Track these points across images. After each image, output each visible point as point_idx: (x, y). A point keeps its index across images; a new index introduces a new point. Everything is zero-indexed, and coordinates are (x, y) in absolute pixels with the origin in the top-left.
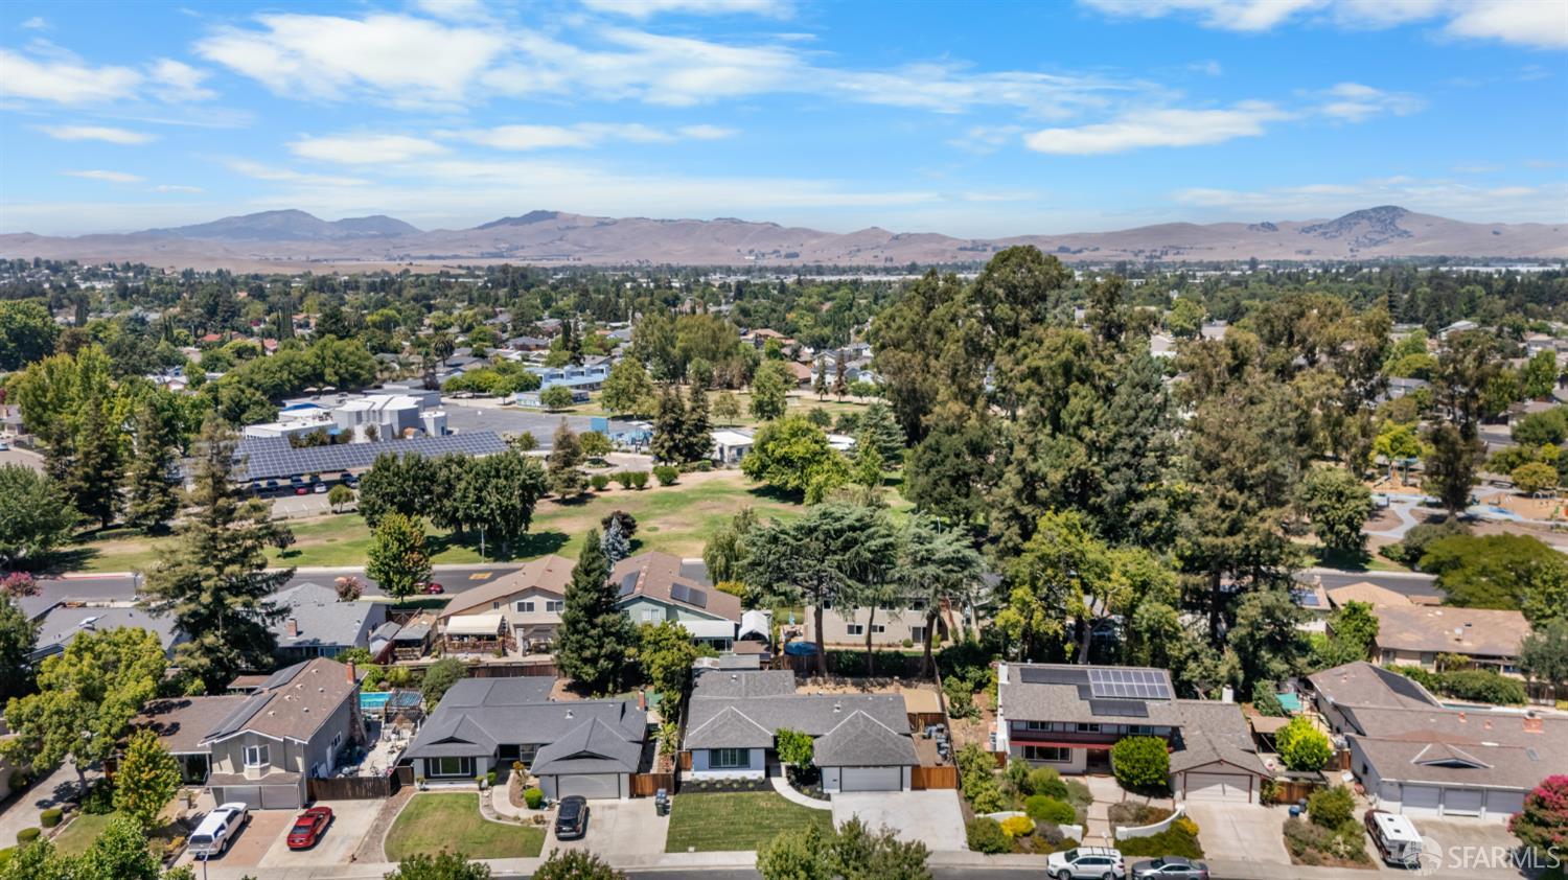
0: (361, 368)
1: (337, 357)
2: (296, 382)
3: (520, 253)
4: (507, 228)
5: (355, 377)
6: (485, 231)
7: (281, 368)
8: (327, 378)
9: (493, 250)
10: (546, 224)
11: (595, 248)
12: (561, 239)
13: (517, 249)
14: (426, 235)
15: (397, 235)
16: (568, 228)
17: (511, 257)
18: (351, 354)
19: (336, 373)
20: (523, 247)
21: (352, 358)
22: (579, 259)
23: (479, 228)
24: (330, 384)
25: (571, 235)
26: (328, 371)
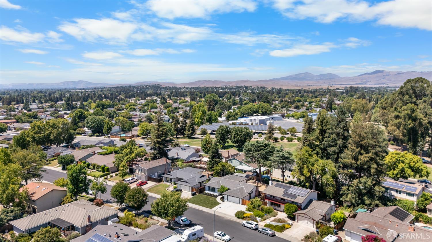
0: (268, 110)
1: (262, 107)
2: (252, 113)
3: (369, 83)
4: (366, 76)
5: (266, 112)
6: (360, 77)
7: (249, 109)
8: (259, 112)
9: (361, 82)
10: (380, 74)
11: (395, 81)
12: (384, 79)
13: (368, 82)
14: (342, 78)
15: (333, 78)
16: (387, 75)
17: (366, 84)
18: (266, 107)
19: (262, 111)
20: (370, 81)
21: (265, 108)
22: (388, 85)
23: (358, 76)
24: (260, 114)
25: (387, 77)
26: (260, 110)
